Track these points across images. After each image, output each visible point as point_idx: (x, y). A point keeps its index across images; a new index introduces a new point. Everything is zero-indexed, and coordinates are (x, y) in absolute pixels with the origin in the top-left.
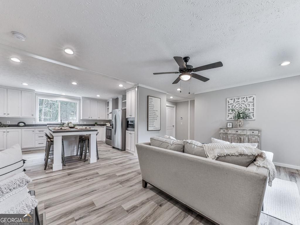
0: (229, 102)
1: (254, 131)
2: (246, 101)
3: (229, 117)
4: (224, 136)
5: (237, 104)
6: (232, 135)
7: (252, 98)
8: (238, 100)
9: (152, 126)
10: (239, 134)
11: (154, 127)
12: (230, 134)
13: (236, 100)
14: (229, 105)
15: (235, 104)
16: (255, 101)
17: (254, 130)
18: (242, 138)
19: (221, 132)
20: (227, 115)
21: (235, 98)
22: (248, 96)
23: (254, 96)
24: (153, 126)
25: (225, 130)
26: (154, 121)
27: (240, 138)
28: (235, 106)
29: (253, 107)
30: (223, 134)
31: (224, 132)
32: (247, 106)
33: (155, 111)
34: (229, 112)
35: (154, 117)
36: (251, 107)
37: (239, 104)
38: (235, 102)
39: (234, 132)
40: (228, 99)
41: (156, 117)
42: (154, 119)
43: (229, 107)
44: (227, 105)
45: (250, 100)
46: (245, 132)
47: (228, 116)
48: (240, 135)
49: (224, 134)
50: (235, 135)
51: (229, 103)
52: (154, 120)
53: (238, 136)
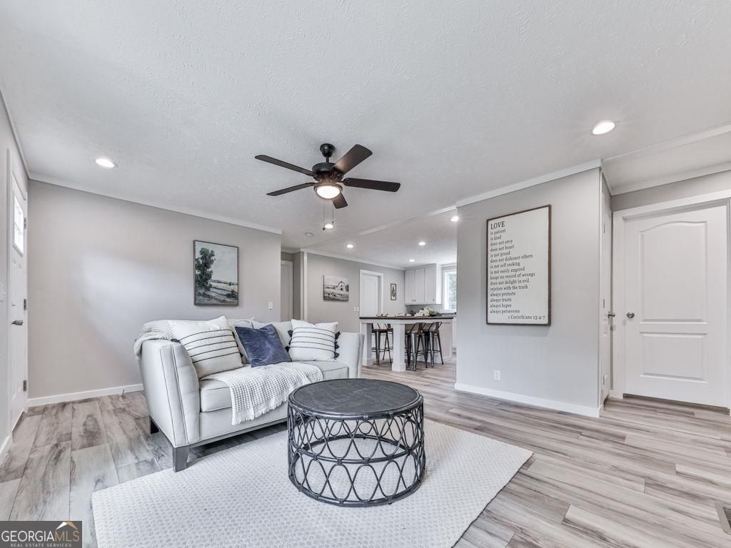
9: (504, 309)
11: (515, 314)
24: (508, 309)
26: (514, 294)
33: (515, 258)
35: (512, 279)
41: (525, 278)
42: (515, 288)
52: (510, 291)
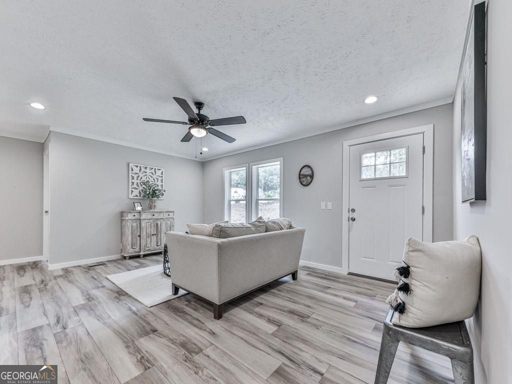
0: (132, 170)
1: (169, 214)
2: (154, 173)
3: (134, 194)
4: (135, 224)
5: (144, 176)
6: (147, 221)
7: (161, 171)
8: (146, 171)
10: (155, 219)
12: (144, 219)
13: (143, 169)
14: (133, 175)
15: (141, 175)
16: (163, 176)
17: (169, 212)
18: (159, 223)
19: (129, 218)
20: (130, 189)
21: (141, 166)
22: (157, 168)
23: (163, 169)
25: (135, 214)
27: (157, 224)
28: (142, 178)
29: (161, 184)
30: (132, 221)
31: (134, 218)
32: (156, 180)
34: (133, 186)
36: (159, 183)
37: (146, 177)
38: (141, 172)
39: (150, 217)
40: (131, 165)
43: (133, 178)
44: (130, 174)
45: (159, 173)
46: (161, 216)
47: (132, 191)
48: (157, 219)
49: (134, 221)
50: (151, 221)
51: (133, 172)
53: (154, 221)
